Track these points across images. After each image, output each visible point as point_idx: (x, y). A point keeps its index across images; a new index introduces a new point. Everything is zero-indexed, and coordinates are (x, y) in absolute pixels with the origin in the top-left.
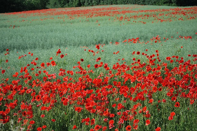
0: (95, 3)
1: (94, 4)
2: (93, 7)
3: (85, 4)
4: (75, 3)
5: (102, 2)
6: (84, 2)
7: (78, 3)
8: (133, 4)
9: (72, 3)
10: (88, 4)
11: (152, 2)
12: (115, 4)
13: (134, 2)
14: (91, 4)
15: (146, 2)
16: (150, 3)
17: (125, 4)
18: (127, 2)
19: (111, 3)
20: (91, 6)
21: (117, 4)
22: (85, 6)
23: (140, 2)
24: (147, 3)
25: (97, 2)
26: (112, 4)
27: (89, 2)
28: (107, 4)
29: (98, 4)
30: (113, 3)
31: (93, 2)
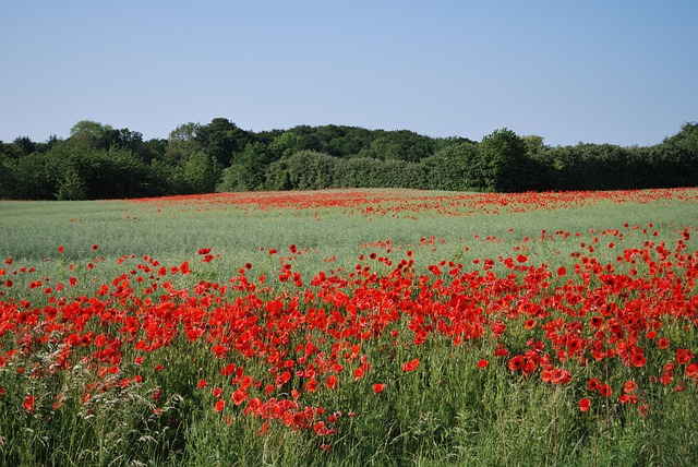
0: (321, 183)
2: (316, 192)
3: (300, 185)
4: (279, 182)
5: (337, 181)
6: (299, 182)
7: (284, 182)
9: (271, 182)
10: (305, 185)
12: (363, 186)
14: (312, 187)
16: (439, 185)
19: (355, 185)
20: (312, 189)
22: (301, 190)
25: (325, 180)
26: (357, 187)
27: (309, 181)
28: (347, 186)
29: (326, 186)
31: (318, 181)
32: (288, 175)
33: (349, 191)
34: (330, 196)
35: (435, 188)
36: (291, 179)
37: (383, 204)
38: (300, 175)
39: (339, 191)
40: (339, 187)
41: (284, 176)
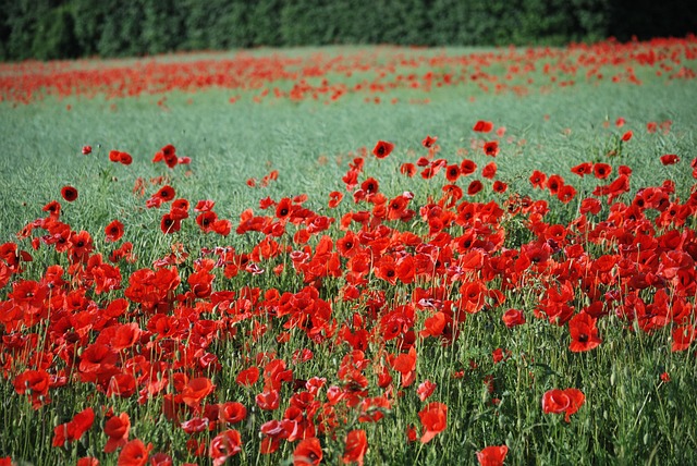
0: (157, 38)
1: (153, 48)
2: (146, 61)
3: (103, 45)
4: (44, 39)
5: (198, 33)
6: (98, 36)
7: (59, 39)
8: (370, 41)
9: (26, 37)
10: (116, 45)
11: (470, 31)
12: (265, 43)
13: (375, 33)
14: (134, 48)
15: (439, 31)
16: (463, 34)
17: (323, 44)
18: (336, 32)
19: (245, 41)
20: (135, 55)
21: (278, 43)
22: (105, 57)
23: (404, 34)
24: (443, 36)
25: (167, 32)
26: (250, 46)
27: (125, 34)
28: (225, 45)
29: (172, 47)
30: (258, 40)
31: (148, 33)
32: (69, 20)
33: (232, 55)
34: (185, 69)
35: (452, 41)
36: (78, 30)
37: (335, 78)
38: (100, 20)
39: (204, 57)
40: (204, 47)
41: (58, 25)
